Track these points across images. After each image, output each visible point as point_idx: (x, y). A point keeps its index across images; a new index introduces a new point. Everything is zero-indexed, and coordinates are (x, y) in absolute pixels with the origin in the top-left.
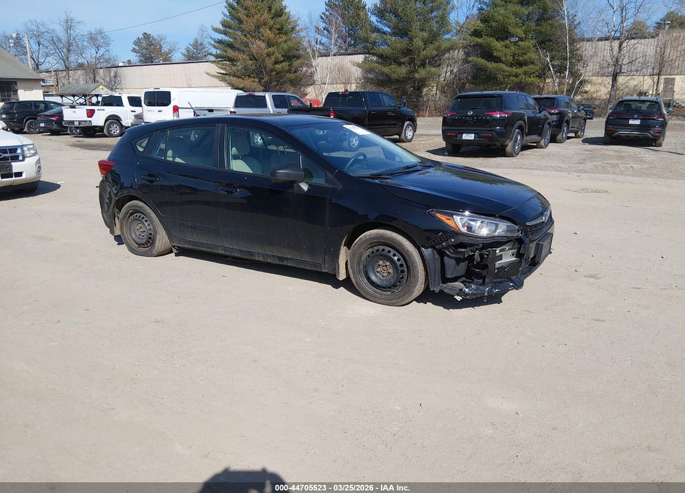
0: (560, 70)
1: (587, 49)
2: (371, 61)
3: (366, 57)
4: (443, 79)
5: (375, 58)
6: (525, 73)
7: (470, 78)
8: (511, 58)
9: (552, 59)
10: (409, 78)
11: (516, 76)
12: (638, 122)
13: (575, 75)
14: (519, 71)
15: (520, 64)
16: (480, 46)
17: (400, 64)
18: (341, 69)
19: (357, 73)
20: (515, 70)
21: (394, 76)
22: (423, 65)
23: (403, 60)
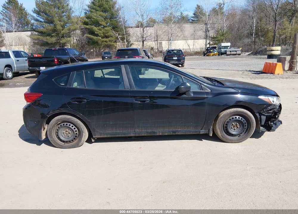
0: (123, 39)
1: (131, 31)
2: (36, 35)
3: (32, 33)
4: (73, 43)
5: (37, 33)
6: (110, 41)
7: (87, 42)
8: (103, 34)
9: (119, 35)
10: (57, 43)
11: (106, 42)
12: (176, 58)
13: (128, 42)
14: (107, 40)
15: (107, 37)
16: (89, 29)
17: (52, 36)
18: (20, 39)
19: (28, 40)
20: (105, 39)
21: (49, 42)
22: (63, 37)
23: (53, 35)
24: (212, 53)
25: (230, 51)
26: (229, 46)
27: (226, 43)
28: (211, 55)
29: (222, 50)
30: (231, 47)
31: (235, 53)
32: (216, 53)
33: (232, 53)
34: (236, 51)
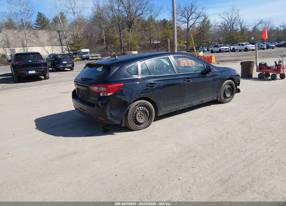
12: (66, 62)
24: (75, 58)
25: (92, 57)
26: (88, 52)
27: (85, 49)
28: (75, 60)
29: (84, 55)
30: (90, 53)
31: (96, 58)
32: (78, 58)
33: (94, 58)
34: (97, 56)
